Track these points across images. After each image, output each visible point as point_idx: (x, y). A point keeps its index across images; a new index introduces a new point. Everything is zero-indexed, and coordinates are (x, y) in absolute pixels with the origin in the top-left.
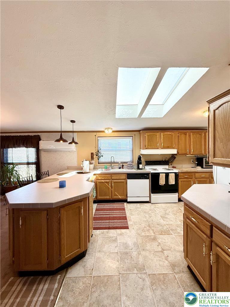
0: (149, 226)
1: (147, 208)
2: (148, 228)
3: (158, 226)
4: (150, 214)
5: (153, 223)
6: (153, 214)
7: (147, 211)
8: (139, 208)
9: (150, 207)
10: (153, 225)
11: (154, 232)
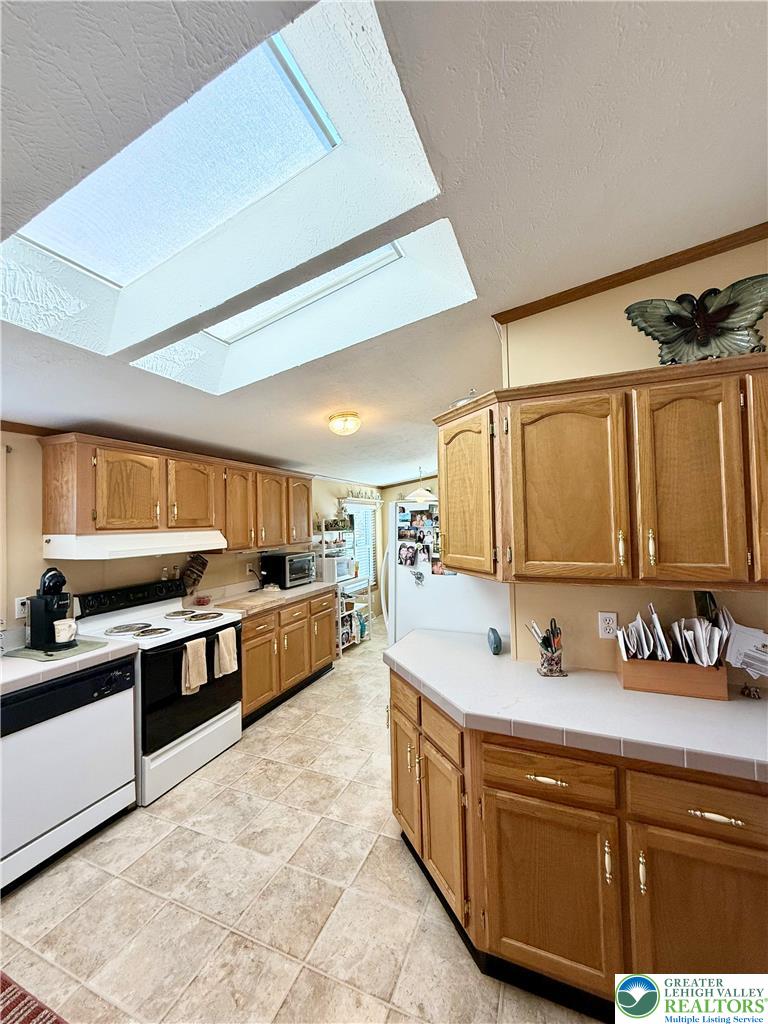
0: (242, 942)
1: (143, 848)
2: (245, 957)
3: (272, 900)
4: (183, 870)
5: (243, 904)
6: (201, 862)
7: (160, 868)
8: (101, 882)
9: (157, 830)
10: (251, 922)
11: (285, 948)
